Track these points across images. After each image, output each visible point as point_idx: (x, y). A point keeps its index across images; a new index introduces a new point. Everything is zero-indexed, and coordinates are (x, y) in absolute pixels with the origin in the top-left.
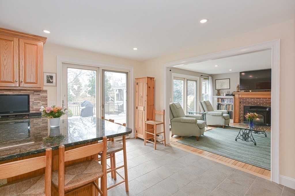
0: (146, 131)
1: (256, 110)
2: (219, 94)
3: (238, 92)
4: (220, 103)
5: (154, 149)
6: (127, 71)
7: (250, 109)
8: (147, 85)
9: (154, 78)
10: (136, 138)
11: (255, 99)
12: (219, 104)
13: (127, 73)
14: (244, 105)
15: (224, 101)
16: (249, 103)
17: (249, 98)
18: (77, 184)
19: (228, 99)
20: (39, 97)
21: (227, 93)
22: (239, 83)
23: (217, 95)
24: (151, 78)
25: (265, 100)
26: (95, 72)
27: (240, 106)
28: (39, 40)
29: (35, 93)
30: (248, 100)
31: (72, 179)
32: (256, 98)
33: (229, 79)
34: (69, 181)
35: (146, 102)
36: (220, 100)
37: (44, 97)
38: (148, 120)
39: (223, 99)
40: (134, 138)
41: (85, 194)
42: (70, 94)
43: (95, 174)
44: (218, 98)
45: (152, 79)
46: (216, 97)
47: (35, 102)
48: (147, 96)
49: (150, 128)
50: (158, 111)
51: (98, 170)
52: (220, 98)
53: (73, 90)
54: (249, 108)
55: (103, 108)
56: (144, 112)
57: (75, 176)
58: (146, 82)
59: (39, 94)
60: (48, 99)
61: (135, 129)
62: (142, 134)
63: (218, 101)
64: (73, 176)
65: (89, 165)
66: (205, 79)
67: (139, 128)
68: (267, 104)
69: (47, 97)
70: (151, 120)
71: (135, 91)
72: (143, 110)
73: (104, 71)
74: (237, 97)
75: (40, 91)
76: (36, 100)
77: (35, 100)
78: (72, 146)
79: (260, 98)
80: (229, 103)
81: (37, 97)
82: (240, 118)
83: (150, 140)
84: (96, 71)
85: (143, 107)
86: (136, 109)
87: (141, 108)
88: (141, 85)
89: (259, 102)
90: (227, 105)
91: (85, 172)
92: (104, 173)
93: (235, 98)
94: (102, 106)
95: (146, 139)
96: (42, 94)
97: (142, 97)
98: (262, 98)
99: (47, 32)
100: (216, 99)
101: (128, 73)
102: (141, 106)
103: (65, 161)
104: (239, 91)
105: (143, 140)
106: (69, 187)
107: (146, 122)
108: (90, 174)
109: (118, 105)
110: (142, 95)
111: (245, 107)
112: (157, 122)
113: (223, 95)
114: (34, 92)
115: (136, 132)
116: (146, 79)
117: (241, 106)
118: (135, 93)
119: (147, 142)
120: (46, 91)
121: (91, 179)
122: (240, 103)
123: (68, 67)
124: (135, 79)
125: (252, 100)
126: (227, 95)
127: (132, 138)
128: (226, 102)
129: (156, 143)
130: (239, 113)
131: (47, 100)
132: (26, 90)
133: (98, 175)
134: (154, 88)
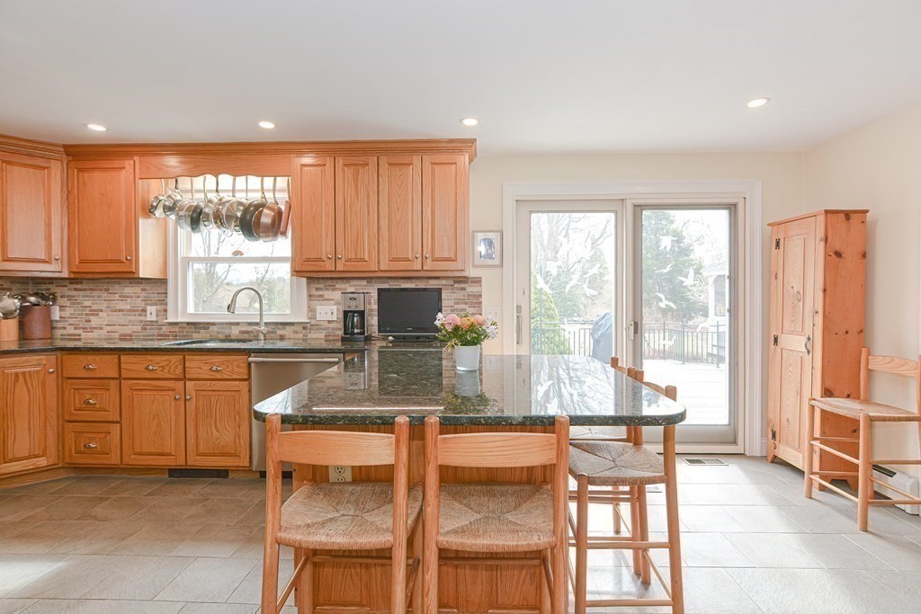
0: (815, 439)
5: (858, 526)
6: (732, 201)
8: (823, 244)
9: (867, 211)
10: (773, 462)
13: (732, 208)
18: (468, 542)
20: (464, 296)
24: (847, 215)
26: (613, 215)
28: (460, 151)
29: (456, 286)
31: (467, 523)
34: (457, 525)
35: (819, 319)
37: (474, 296)
38: (828, 392)
40: (763, 458)
41: (523, 585)
42: (538, 287)
43: (530, 531)
45: (854, 217)
47: (456, 307)
48: (825, 290)
49: (839, 429)
50: (888, 359)
51: (544, 522)
53: (546, 276)
55: (636, 332)
56: (808, 358)
57: (479, 516)
58: (821, 234)
59: (464, 289)
60: (484, 300)
61: (768, 425)
62: (799, 449)
64: (475, 515)
65: (528, 499)
67: (784, 421)
69: (480, 296)
70: (848, 396)
71: (771, 275)
72: (804, 350)
73: (639, 209)
75: (464, 280)
76: (458, 303)
77: (456, 303)
78: (462, 424)
81: (460, 295)
83: (834, 481)
84: (615, 212)
85: (804, 340)
86: (772, 346)
87: (794, 343)
88: (794, 247)
91: (509, 517)
92: (556, 537)
94: (632, 328)
95: (813, 473)
96: (471, 289)
97: (800, 297)
99: (470, 122)
101: (735, 205)
102: (792, 333)
103: (439, 463)
105: (801, 472)
106: (447, 542)
107: (813, 402)
108: (518, 528)
109: (718, 332)
110: (798, 286)
112: (880, 409)
114: (455, 282)
115: (770, 436)
116: (821, 219)
118: (770, 284)
119: (823, 488)
120: (478, 281)
121: (511, 543)
123: (531, 212)
124: (769, 225)
127: (753, 458)
129: (866, 505)
131: (481, 303)
132: (438, 278)
133: (536, 538)
134: (864, 256)
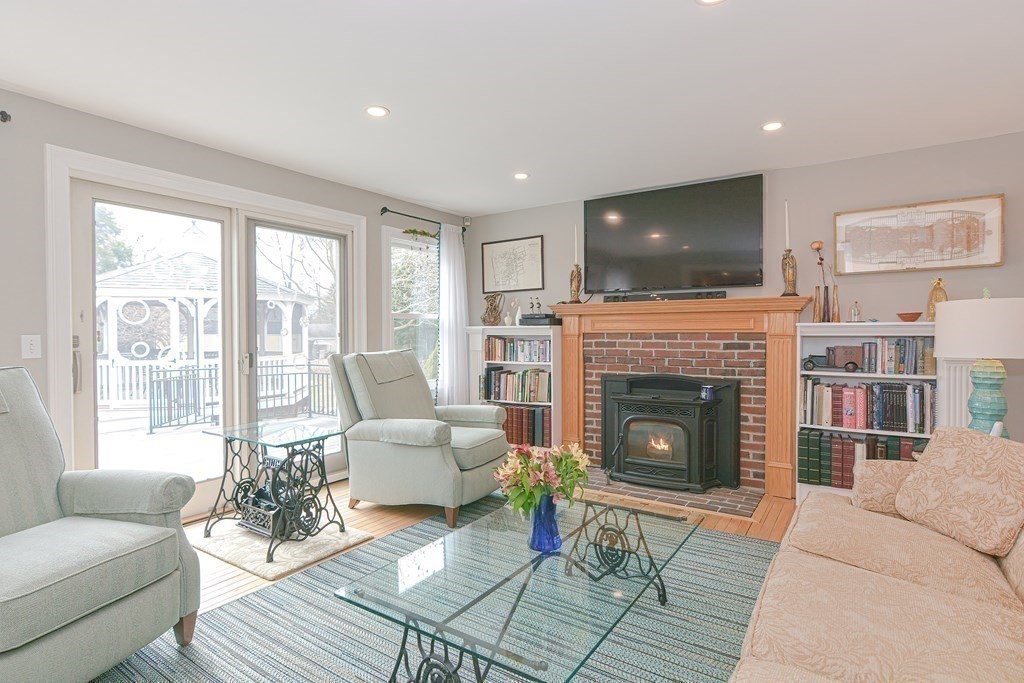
1: (649, 397)
2: (493, 316)
3: (579, 302)
4: (498, 361)
7: (630, 392)
11: (653, 340)
12: (490, 370)
14: (605, 372)
15: (514, 351)
16: (624, 360)
17: (624, 335)
19: (529, 339)
21: (529, 312)
22: (578, 258)
23: (485, 322)
25: (697, 346)
27: (585, 375)
30: (621, 345)
32: (658, 336)
33: (542, 237)
36: (499, 343)
39: (512, 340)
44: (489, 337)
46: (480, 333)
52: (496, 337)
54: (624, 387)
63: (489, 354)
66: (414, 232)
68: (707, 364)
74: (572, 332)
79: (673, 336)
80: (536, 363)
82: (585, 438)
89: (667, 354)
90: (525, 372)
93: (563, 336)
98: (685, 335)
100: (478, 344)
104: (583, 297)
111: (605, 380)
113: (513, 324)
117: (591, 375)
122: (587, 359)
125: (637, 345)
126: (527, 320)
128: (523, 360)
130: (585, 416)
